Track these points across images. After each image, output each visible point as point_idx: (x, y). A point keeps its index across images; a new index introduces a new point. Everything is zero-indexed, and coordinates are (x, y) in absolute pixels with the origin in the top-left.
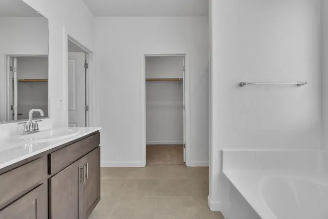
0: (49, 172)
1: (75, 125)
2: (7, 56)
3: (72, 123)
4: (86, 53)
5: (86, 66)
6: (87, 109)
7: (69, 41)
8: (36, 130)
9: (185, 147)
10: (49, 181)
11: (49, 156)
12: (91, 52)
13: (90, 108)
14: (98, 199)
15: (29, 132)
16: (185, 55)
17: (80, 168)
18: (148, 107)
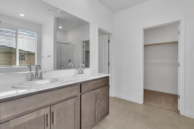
0: (81, 92)
1: (103, 72)
2: (82, 41)
3: (100, 71)
4: (109, 34)
5: (109, 41)
6: (109, 64)
7: (99, 30)
8: (83, 73)
9: (179, 99)
10: (81, 95)
11: (81, 84)
12: (111, 34)
13: (110, 64)
14: (108, 113)
15: (79, 73)
16: (180, 21)
17: (96, 94)
18: (145, 64)
